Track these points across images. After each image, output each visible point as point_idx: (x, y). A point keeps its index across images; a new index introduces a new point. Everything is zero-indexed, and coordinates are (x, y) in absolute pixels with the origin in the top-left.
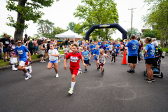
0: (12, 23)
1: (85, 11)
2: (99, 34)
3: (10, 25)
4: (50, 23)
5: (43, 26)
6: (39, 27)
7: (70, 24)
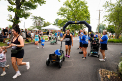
0: (11, 19)
1: (66, 11)
2: (75, 28)
3: (10, 20)
4: (41, 19)
5: (37, 21)
6: (34, 21)
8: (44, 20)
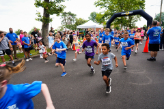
0: (40, 18)
2: (122, 22)
4: (72, 15)
5: (66, 18)
6: (62, 19)
7: (92, 14)
8: (75, 15)
